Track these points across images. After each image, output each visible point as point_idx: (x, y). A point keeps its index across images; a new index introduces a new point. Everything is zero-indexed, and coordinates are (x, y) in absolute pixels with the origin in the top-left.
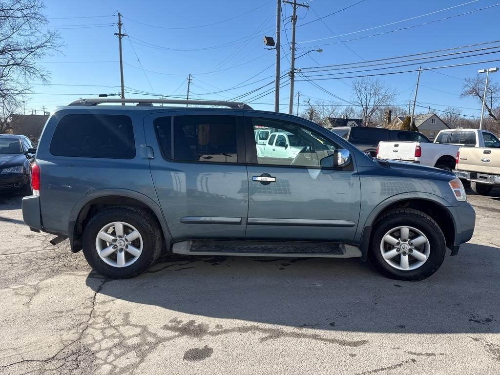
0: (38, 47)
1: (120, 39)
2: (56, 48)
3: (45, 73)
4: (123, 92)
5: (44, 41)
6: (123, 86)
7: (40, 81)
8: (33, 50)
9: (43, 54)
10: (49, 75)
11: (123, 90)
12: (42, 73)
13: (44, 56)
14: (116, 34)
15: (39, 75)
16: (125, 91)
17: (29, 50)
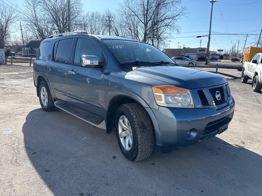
0: (176, 16)
1: (212, 4)
2: (184, 15)
3: (178, 28)
4: (210, 34)
5: (179, 12)
6: (210, 31)
7: (176, 32)
8: (174, 18)
9: (178, 19)
10: (180, 29)
11: (210, 33)
12: (177, 28)
13: (178, 20)
14: (210, 2)
15: (176, 29)
16: (211, 33)
17: (173, 18)
